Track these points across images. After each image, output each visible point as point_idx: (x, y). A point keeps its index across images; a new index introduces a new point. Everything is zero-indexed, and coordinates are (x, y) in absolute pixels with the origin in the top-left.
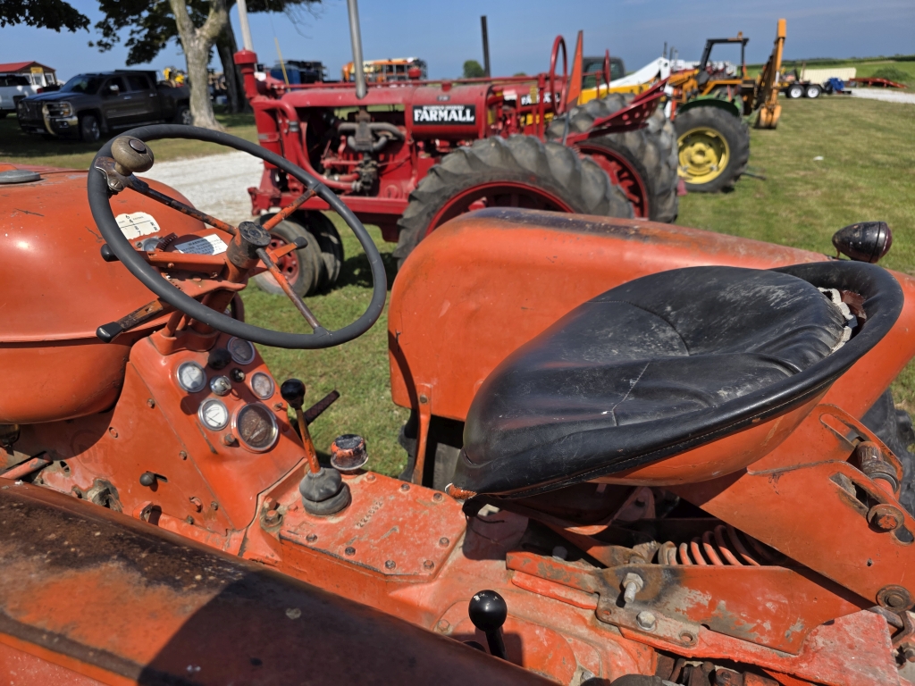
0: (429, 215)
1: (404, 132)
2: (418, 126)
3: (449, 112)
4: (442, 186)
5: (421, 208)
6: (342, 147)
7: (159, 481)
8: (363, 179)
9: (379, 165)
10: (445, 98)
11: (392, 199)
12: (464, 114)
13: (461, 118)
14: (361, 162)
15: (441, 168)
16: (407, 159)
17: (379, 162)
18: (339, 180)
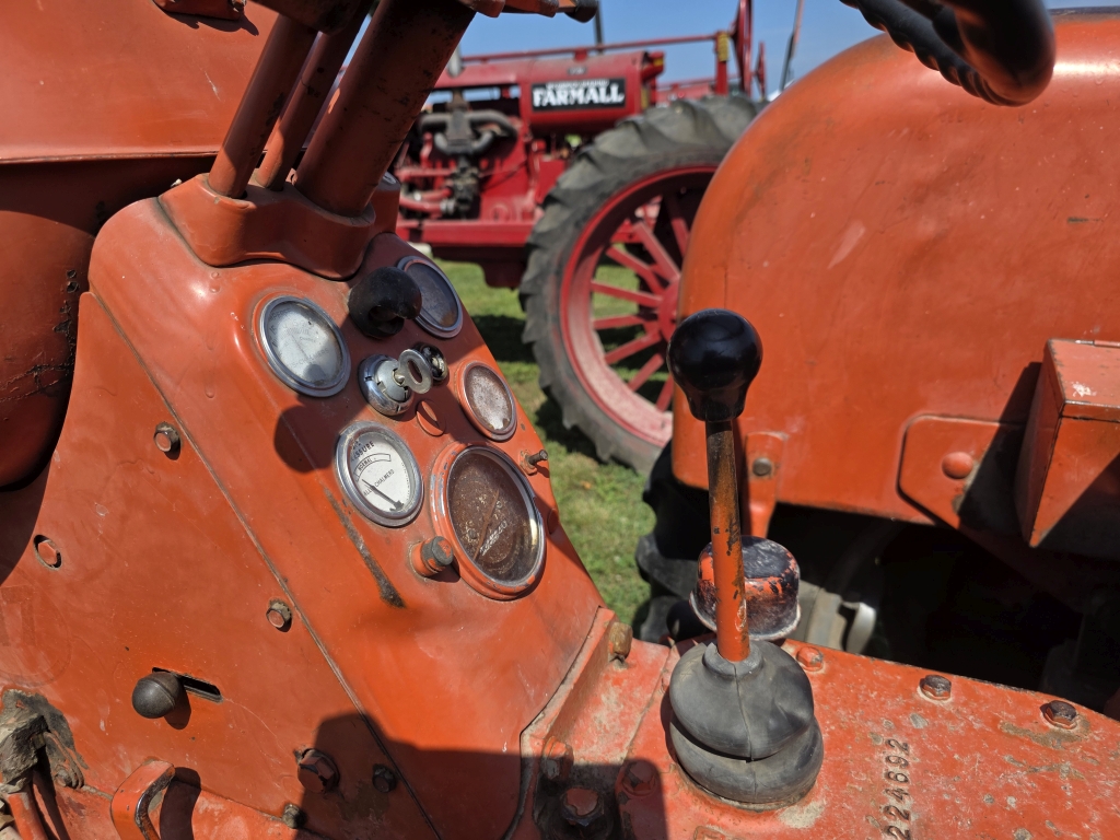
0: (577, 225)
1: (517, 125)
2: (540, 114)
3: (586, 90)
4: (599, 177)
5: (565, 214)
6: (426, 151)
7: (194, 696)
8: (458, 195)
9: (481, 176)
10: (580, 71)
11: (500, 222)
12: (608, 92)
13: (603, 99)
14: (454, 170)
15: (597, 151)
16: (521, 165)
17: (480, 170)
18: (423, 199)
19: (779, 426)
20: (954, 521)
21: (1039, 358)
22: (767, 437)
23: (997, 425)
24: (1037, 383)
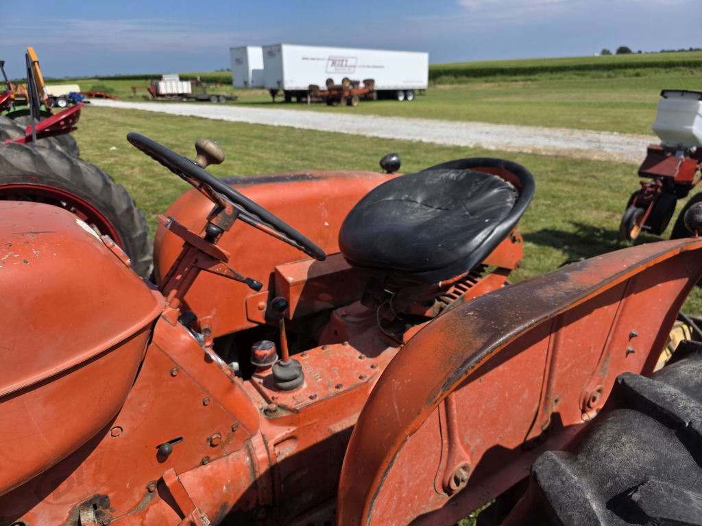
19: (209, 313)
20: (263, 322)
21: (273, 271)
22: (206, 319)
23: (268, 292)
24: (275, 278)
